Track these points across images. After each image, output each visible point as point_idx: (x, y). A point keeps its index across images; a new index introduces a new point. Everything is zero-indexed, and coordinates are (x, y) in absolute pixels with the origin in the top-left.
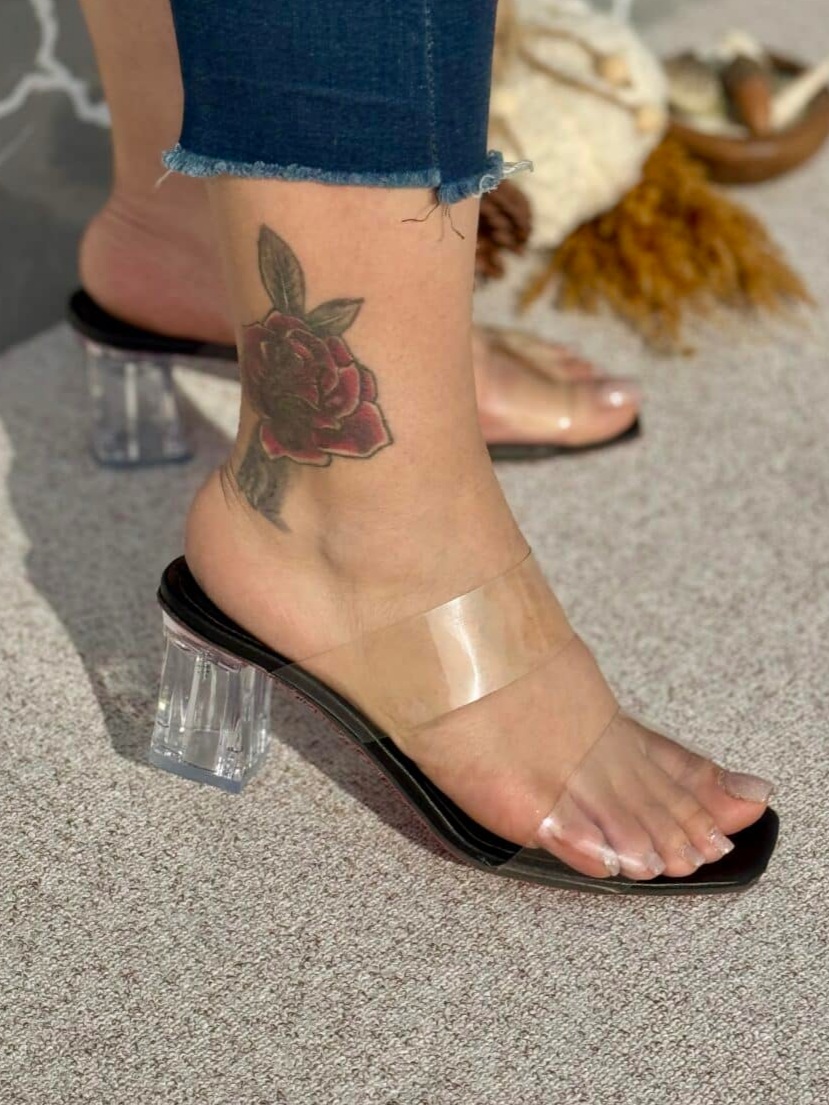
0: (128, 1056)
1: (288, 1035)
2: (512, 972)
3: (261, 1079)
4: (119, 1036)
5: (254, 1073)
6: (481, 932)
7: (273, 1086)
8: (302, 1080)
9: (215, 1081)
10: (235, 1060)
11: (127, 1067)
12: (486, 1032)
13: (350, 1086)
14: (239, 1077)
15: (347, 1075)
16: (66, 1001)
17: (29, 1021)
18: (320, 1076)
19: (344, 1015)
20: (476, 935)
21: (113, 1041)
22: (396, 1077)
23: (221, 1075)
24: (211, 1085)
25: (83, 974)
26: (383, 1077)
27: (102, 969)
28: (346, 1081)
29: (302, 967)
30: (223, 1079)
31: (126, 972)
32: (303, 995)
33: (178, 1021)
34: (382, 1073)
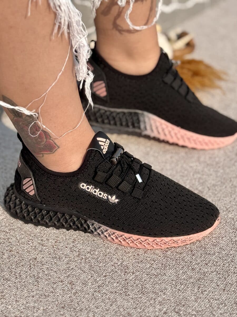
0: (77, 308)
1: (126, 296)
2: (190, 269)
3: (122, 310)
4: (72, 302)
5: (119, 308)
6: (176, 259)
7: (126, 312)
8: (135, 309)
9: (107, 312)
10: (111, 305)
11: (77, 311)
12: (188, 288)
13: (150, 309)
14: (114, 310)
15: (148, 305)
16: (52, 292)
17: (42, 300)
18: (140, 307)
19: (142, 287)
20: (175, 260)
21: (70, 303)
22: (164, 304)
23: (108, 310)
24: (106, 314)
25: (57, 283)
26: (160, 305)
27: (62, 282)
28: (149, 307)
29: (125, 275)
30: (109, 311)
31: (70, 282)
32: (128, 283)
33: (90, 295)
34: (160, 304)
